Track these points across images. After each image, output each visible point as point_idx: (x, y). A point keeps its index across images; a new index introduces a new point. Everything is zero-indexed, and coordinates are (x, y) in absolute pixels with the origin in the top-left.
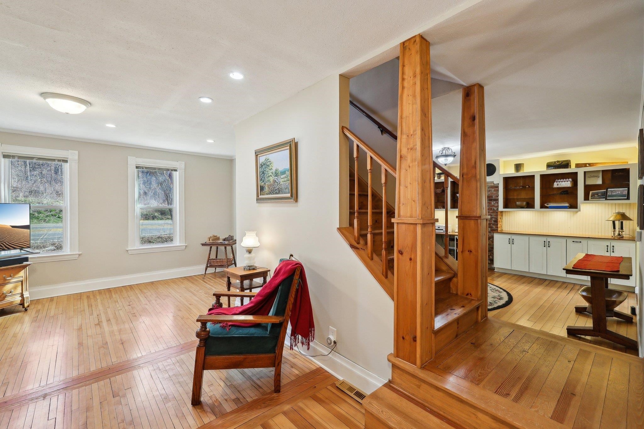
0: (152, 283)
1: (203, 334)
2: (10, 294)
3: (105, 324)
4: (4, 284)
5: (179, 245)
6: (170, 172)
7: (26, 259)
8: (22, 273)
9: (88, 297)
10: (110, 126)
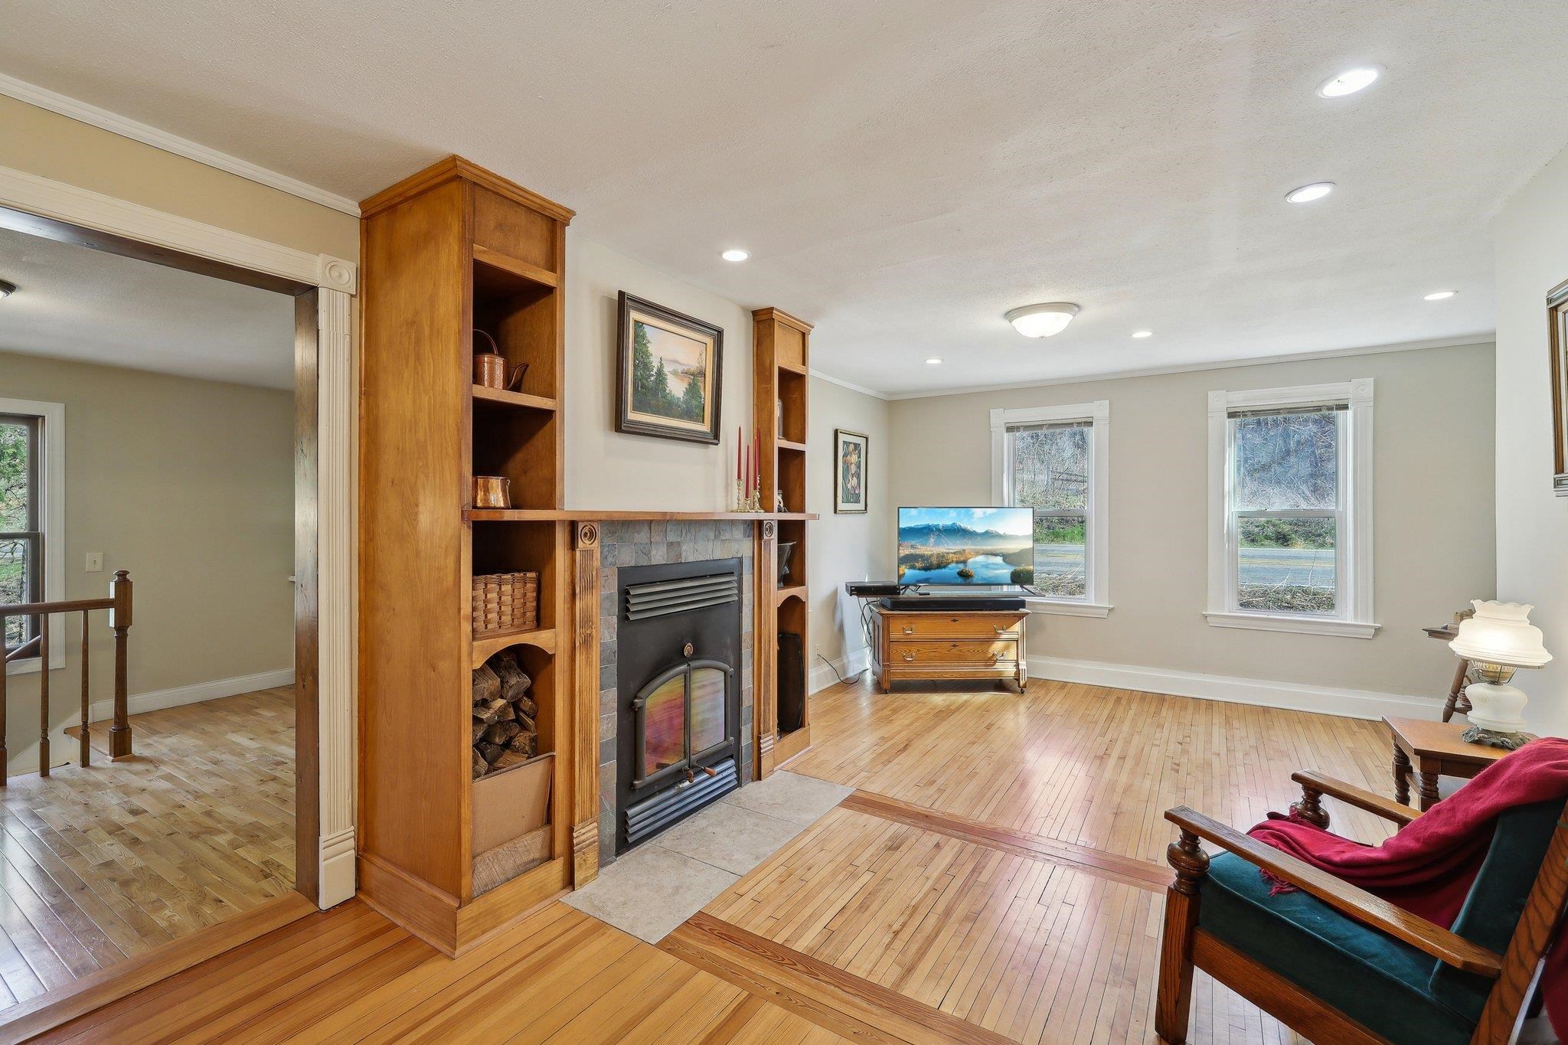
0: (1266, 710)
1: (1184, 861)
2: (1002, 658)
3: (1112, 761)
4: (990, 641)
5: (1353, 622)
6: (1325, 415)
7: (1022, 604)
8: (1017, 627)
9: (1118, 700)
10: (1142, 334)
